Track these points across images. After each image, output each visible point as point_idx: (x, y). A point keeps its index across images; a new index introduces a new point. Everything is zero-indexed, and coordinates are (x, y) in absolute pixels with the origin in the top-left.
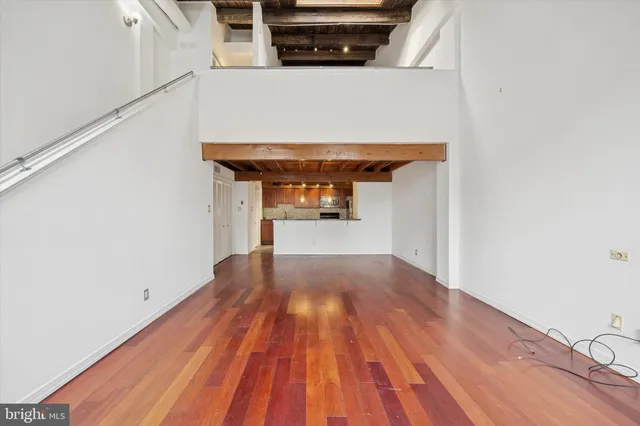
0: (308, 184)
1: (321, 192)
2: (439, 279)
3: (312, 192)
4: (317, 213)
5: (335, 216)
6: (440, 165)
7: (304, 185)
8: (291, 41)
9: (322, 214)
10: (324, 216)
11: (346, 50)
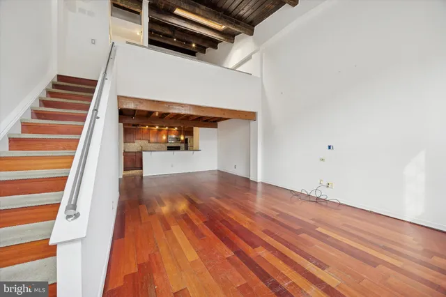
0: (160, 127)
1: (168, 132)
2: (252, 178)
3: (162, 132)
4: (165, 146)
5: (177, 148)
6: (252, 123)
7: (157, 127)
8: (158, 29)
9: (168, 147)
10: (170, 148)
11: (194, 45)
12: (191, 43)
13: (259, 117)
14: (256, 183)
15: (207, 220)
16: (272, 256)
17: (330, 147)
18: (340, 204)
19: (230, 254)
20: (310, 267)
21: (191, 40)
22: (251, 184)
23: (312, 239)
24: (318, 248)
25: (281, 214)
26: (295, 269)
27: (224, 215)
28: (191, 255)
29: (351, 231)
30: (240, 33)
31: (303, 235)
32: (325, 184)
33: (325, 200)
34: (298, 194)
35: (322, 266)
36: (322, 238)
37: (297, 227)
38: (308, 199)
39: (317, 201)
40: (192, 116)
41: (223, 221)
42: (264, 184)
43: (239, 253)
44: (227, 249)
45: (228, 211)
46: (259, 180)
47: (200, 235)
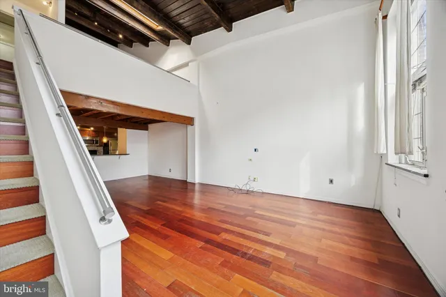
2: (189, 180)
6: (189, 127)
11: (121, 36)
12: (117, 33)
13: (196, 122)
14: (194, 184)
15: (164, 223)
16: (234, 236)
17: (255, 150)
18: (263, 193)
19: (200, 244)
20: (261, 237)
21: (117, 30)
22: (188, 184)
23: (255, 220)
24: (261, 224)
25: (227, 206)
26: (253, 241)
27: (180, 215)
28: (165, 254)
29: (275, 209)
30: (177, 39)
31: (249, 218)
32: (252, 179)
33: (253, 192)
34: (233, 189)
35: (267, 234)
36: (262, 217)
37: (242, 213)
38: (240, 192)
39: (248, 192)
40: (119, 115)
41: (181, 220)
42: (202, 184)
43: (208, 241)
44: (197, 241)
45: (182, 212)
46: (197, 181)
47: (165, 237)
